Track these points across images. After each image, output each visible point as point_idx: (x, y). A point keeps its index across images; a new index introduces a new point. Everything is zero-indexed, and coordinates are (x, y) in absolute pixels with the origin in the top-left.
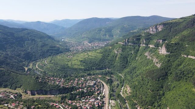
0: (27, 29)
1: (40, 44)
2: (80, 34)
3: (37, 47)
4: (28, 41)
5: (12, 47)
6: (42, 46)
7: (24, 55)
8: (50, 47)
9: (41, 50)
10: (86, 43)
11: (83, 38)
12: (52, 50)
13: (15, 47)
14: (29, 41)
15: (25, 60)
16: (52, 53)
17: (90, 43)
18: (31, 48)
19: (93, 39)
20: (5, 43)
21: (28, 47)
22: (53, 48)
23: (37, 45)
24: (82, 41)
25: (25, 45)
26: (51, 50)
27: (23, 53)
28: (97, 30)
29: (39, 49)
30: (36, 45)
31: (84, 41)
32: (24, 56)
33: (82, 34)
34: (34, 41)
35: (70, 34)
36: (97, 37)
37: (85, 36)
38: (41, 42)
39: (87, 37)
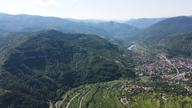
0: (84, 35)
1: (92, 58)
2: (155, 41)
3: (87, 62)
4: (78, 53)
5: (53, 62)
6: (93, 63)
7: (63, 76)
8: (103, 65)
9: (91, 68)
10: (163, 56)
11: (158, 48)
12: (106, 70)
13: (57, 62)
14: (80, 54)
15: (63, 85)
16: (104, 76)
17: (169, 58)
18: (79, 63)
19: (175, 51)
20: (46, 56)
21: (76, 63)
22: (108, 68)
23: (88, 60)
24: (157, 52)
25: (72, 59)
26: (103, 70)
27: (62, 74)
28: (184, 38)
29: (88, 66)
30: (86, 60)
31: (160, 53)
32: (63, 78)
33: (159, 41)
34: (84, 54)
35: (143, 38)
36: (183, 50)
37: (163, 45)
38: (93, 57)
39: (165, 48)
